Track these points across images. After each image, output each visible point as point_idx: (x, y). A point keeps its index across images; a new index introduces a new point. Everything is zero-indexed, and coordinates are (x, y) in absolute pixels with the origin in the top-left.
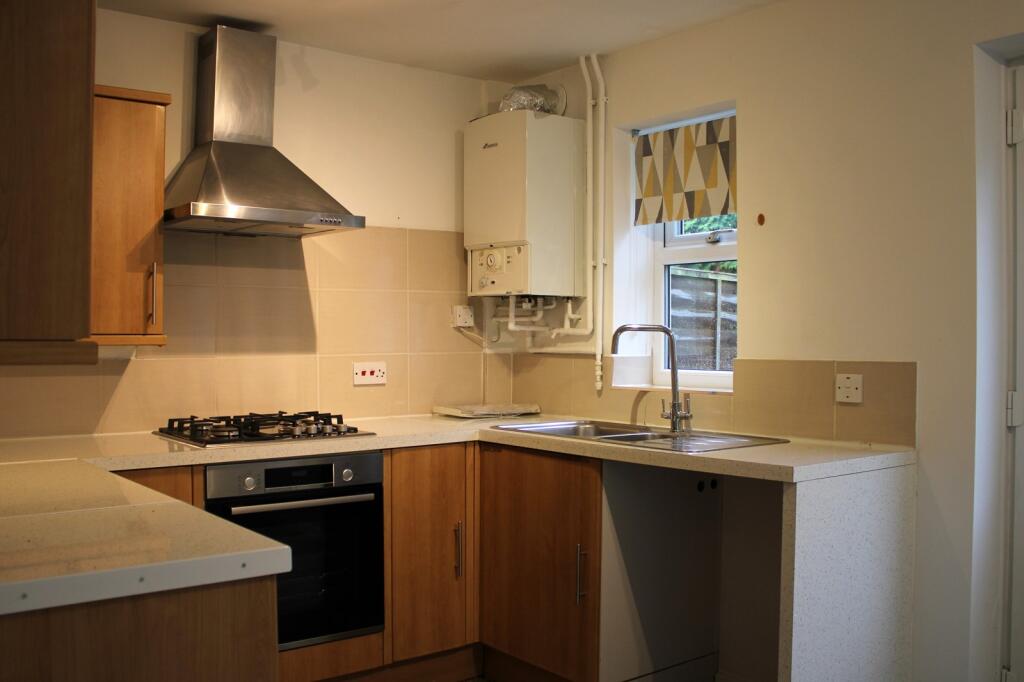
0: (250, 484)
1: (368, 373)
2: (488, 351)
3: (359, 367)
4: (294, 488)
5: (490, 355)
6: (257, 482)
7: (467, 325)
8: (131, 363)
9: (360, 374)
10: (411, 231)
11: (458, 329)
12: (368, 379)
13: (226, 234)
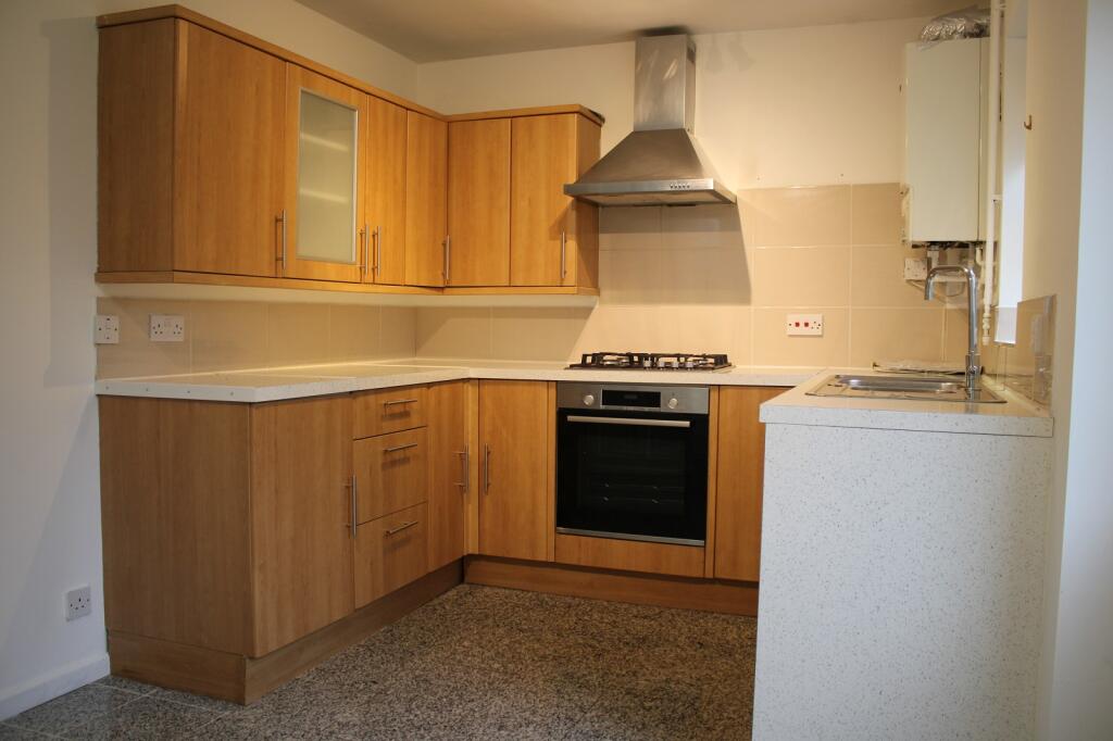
0: (589, 400)
1: (802, 325)
2: (949, 306)
3: (792, 319)
4: (625, 408)
5: (951, 310)
6: (596, 399)
7: (918, 278)
8: (594, 311)
9: (794, 324)
10: (855, 186)
11: (909, 281)
12: (802, 330)
13: (670, 205)
